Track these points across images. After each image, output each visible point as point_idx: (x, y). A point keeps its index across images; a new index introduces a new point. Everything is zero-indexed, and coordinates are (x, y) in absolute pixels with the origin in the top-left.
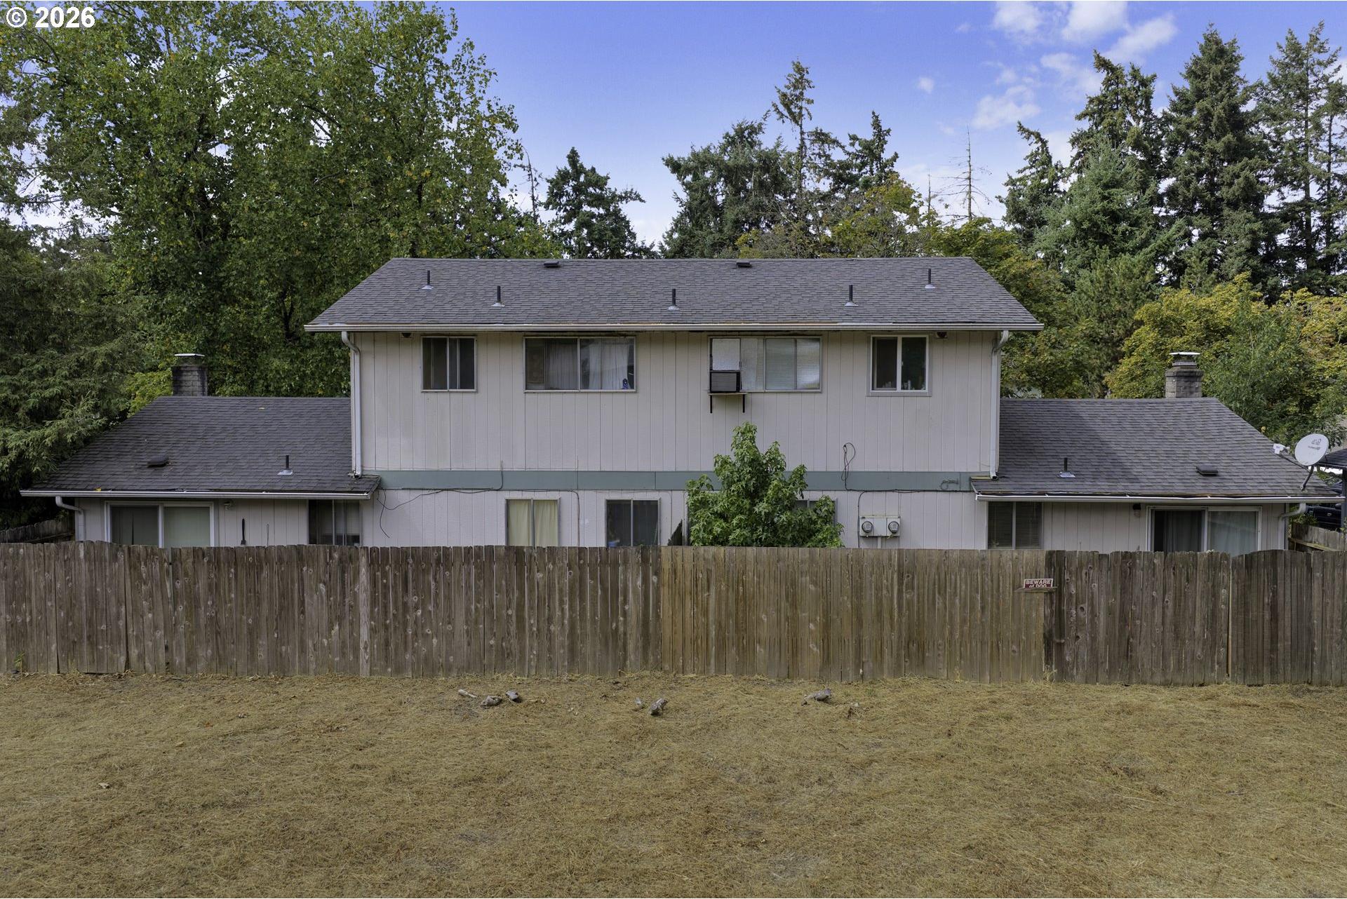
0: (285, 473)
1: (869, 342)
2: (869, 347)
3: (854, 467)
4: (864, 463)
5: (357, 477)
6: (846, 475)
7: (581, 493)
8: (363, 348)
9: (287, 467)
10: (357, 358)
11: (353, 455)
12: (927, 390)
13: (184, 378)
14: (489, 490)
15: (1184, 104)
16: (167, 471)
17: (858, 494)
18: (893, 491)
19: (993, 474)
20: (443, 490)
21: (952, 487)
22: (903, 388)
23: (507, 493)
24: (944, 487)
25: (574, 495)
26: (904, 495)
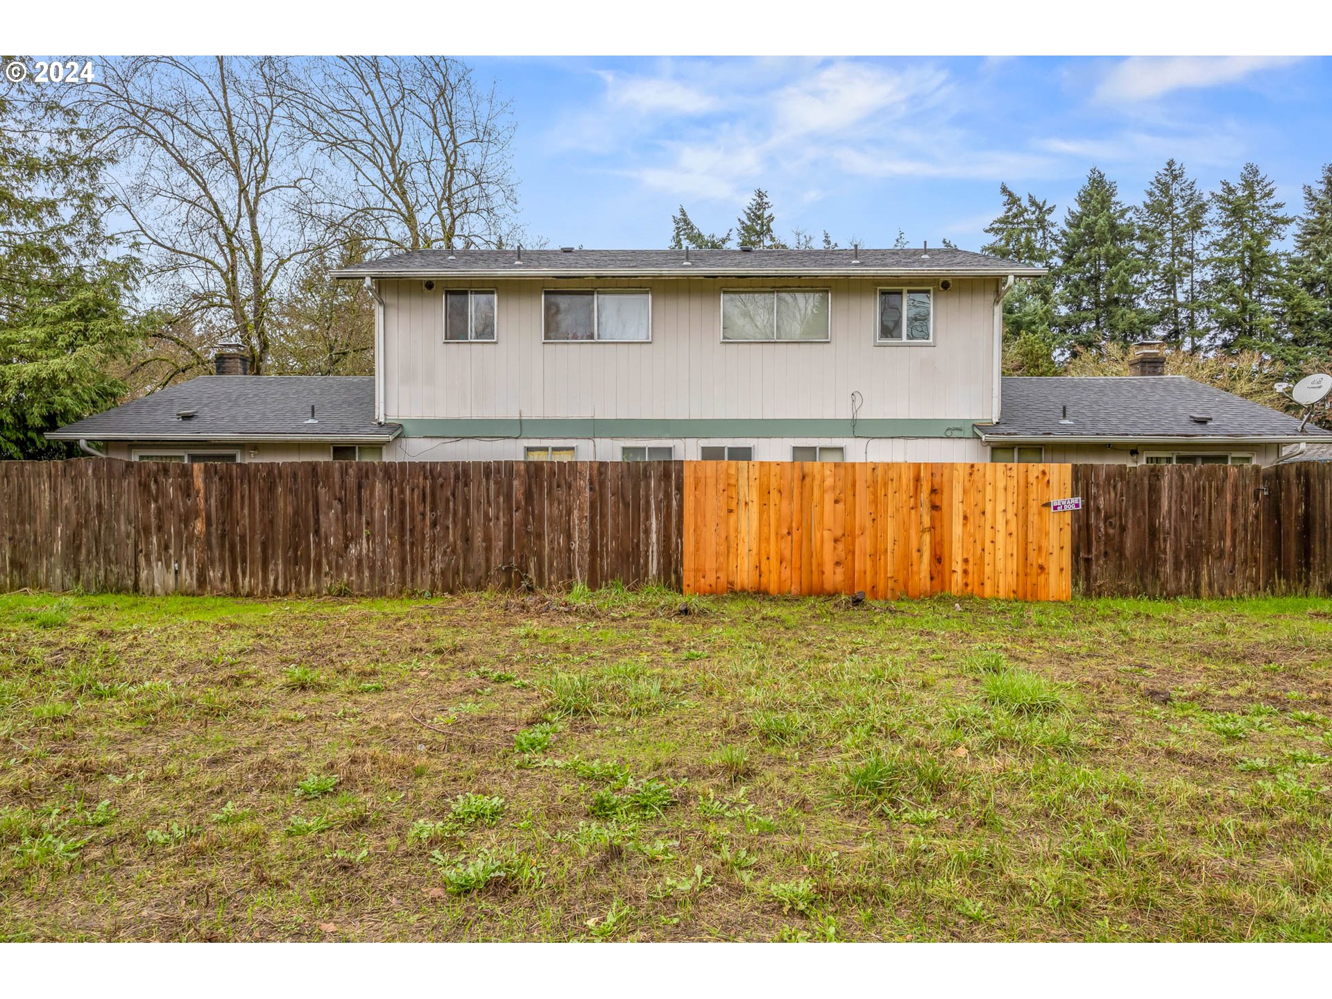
0: (310, 421)
1: (876, 293)
2: (875, 299)
3: (862, 415)
4: (871, 411)
5: (380, 423)
6: (854, 422)
7: (596, 440)
8: (387, 300)
9: (313, 416)
10: (381, 309)
11: (377, 404)
12: (931, 340)
13: (227, 364)
14: (509, 438)
15: (1075, 222)
16: (194, 421)
17: (866, 440)
18: (899, 437)
19: (995, 420)
20: (463, 438)
21: (956, 434)
22: (909, 337)
23: (526, 441)
24: (949, 434)
25: (591, 442)
26: (909, 442)
